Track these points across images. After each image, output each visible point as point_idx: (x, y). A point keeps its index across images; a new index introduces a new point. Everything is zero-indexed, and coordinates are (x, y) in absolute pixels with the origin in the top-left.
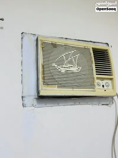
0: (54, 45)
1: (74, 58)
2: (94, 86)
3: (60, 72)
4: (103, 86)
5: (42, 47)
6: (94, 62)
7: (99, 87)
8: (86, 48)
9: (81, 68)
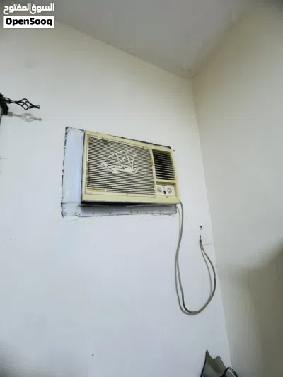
0: (105, 142)
2: (153, 191)
3: (111, 173)
4: (165, 192)
5: (89, 143)
6: (154, 164)
7: (160, 193)
8: (145, 148)
9: (138, 170)
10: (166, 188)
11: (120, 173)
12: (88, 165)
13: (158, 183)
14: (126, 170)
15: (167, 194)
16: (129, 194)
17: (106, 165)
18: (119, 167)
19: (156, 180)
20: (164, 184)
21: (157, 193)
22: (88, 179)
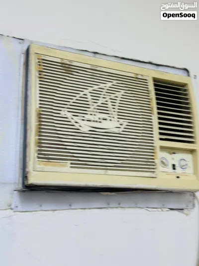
0: (68, 68)
1: (111, 99)
2: (153, 165)
3: (78, 131)
4: (174, 167)
5: (40, 71)
7: (165, 169)
8: (140, 77)
10: (176, 158)
16: (109, 172)
20: (173, 151)
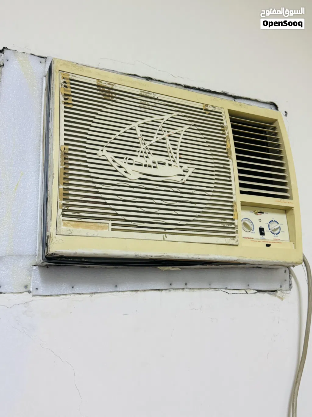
0: (107, 92)
3: (122, 179)
5: (65, 95)
6: (234, 154)
7: (250, 235)
8: (210, 108)
9: (191, 169)
10: (264, 219)
11: (145, 179)
12: (65, 156)
13: (245, 205)
14: (161, 171)
15: (268, 235)
16: (169, 237)
17: (110, 156)
18: (143, 161)
19: (238, 198)
20: (260, 209)
21: (242, 233)
22: (65, 195)
